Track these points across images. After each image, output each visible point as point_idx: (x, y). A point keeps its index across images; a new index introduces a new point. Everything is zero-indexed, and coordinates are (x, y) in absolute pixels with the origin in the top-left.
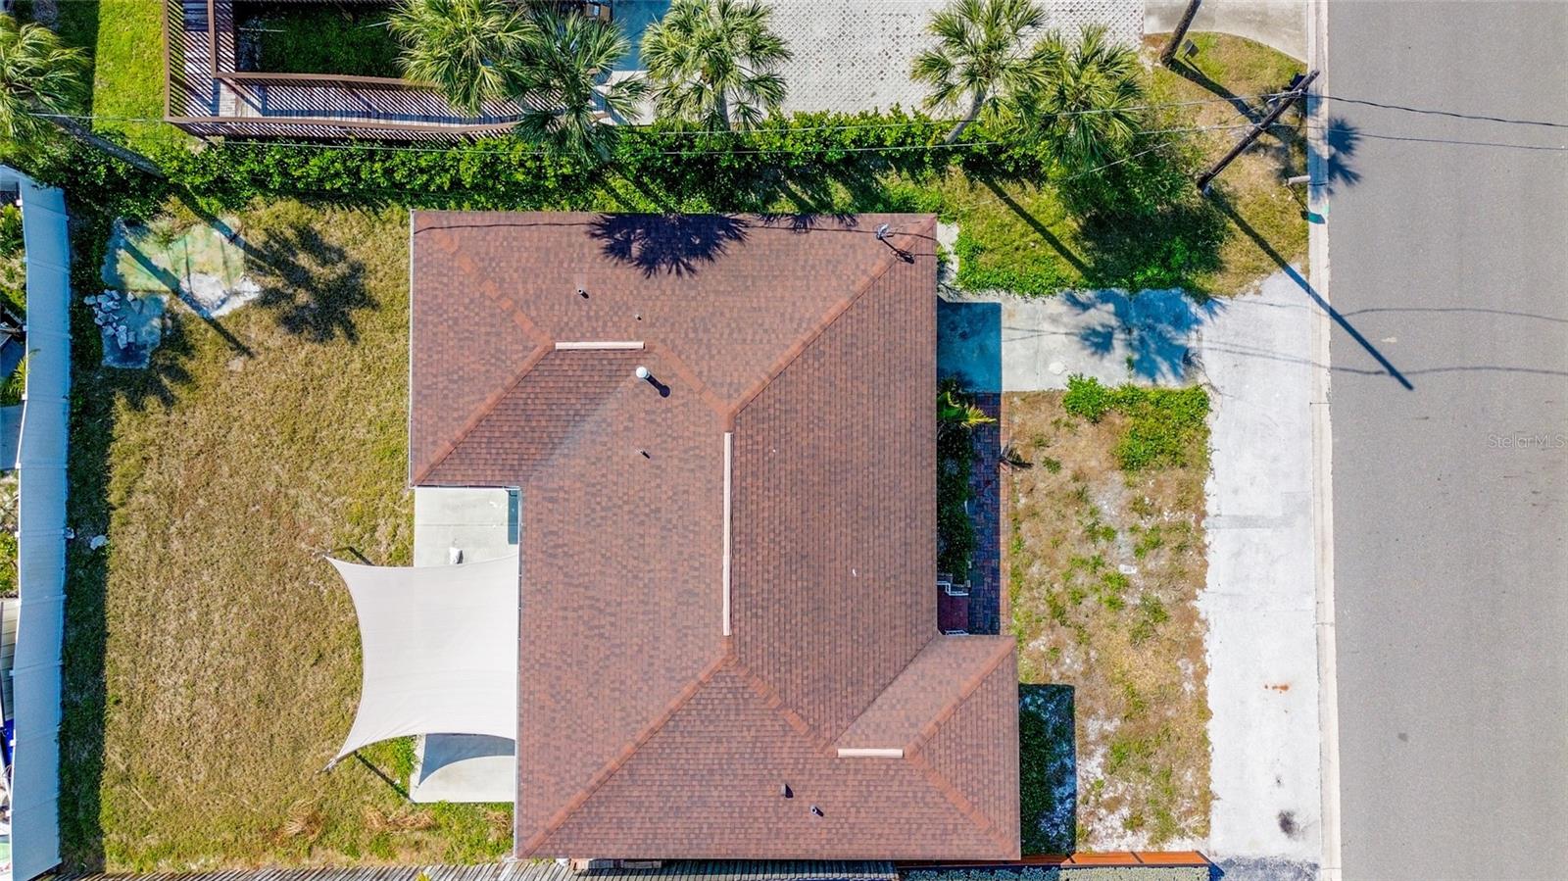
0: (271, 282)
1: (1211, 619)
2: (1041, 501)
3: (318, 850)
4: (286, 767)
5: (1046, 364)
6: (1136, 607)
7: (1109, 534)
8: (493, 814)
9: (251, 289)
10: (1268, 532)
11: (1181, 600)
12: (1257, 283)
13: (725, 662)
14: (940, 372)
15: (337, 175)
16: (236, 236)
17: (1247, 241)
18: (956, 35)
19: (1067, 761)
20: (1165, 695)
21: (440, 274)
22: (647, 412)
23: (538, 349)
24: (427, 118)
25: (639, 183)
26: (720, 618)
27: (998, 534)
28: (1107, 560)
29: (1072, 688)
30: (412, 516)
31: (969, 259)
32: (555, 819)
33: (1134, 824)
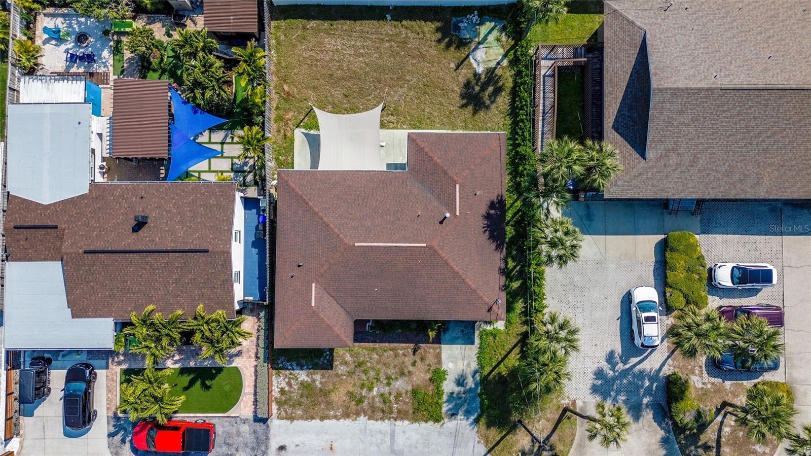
0: (483, 77)
1: (356, 422)
2: (401, 359)
3: (278, 96)
4: (307, 84)
5: (452, 362)
6: (362, 394)
7: (389, 384)
8: (289, 158)
9: (480, 70)
10: (389, 444)
11: (364, 411)
12: (482, 442)
13: (346, 244)
14: (449, 321)
15: (521, 102)
16: (500, 64)
17: (498, 438)
18: (561, 328)
19: (305, 367)
20: (329, 405)
21: (483, 143)
22: (434, 216)
23: (456, 178)
24: (543, 134)
25: (519, 211)
26: (361, 242)
27: (389, 343)
28: (379, 383)
29: (332, 369)
30: (397, 129)
31: (491, 333)
32: (291, 184)
33: (282, 391)
